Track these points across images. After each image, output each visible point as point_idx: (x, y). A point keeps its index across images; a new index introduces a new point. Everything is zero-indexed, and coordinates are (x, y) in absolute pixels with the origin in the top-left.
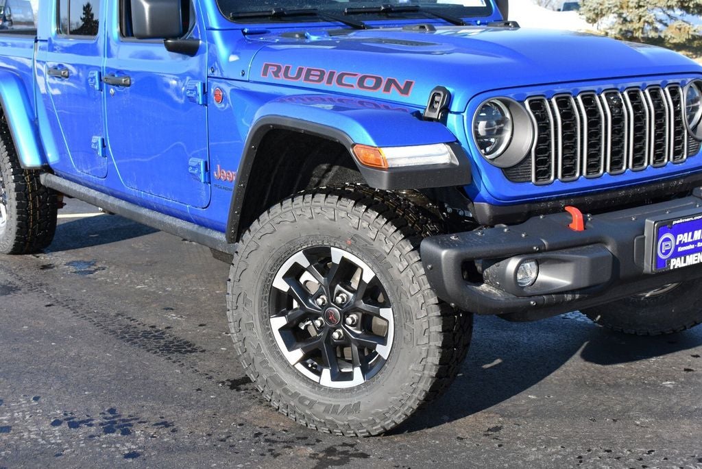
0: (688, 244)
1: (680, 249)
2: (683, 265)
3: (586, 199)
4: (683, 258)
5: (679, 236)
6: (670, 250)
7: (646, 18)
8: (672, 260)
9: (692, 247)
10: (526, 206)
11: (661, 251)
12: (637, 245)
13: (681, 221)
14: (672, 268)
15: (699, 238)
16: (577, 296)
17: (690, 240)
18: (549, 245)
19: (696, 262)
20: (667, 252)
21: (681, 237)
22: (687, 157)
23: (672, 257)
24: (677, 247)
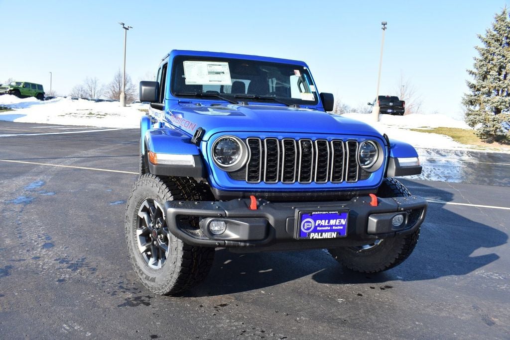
0: (325, 226)
1: (318, 228)
2: (320, 237)
3: (283, 194)
4: (320, 234)
5: (317, 221)
6: (311, 228)
7: (497, 126)
8: (311, 234)
9: (329, 228)
10: (241, 193)
11: (304, 228)
12: (288, 222)
13: (318, 213)
14: (311, 238)
15: (334, 224)
16: (248, 244)
17: (326, 224)
18: (229, 214)
19: (330, 237)
20: (308, 229)
21: (318, 222)
22: (358, 180)
23: (312, 232)
24: (316, 227)
